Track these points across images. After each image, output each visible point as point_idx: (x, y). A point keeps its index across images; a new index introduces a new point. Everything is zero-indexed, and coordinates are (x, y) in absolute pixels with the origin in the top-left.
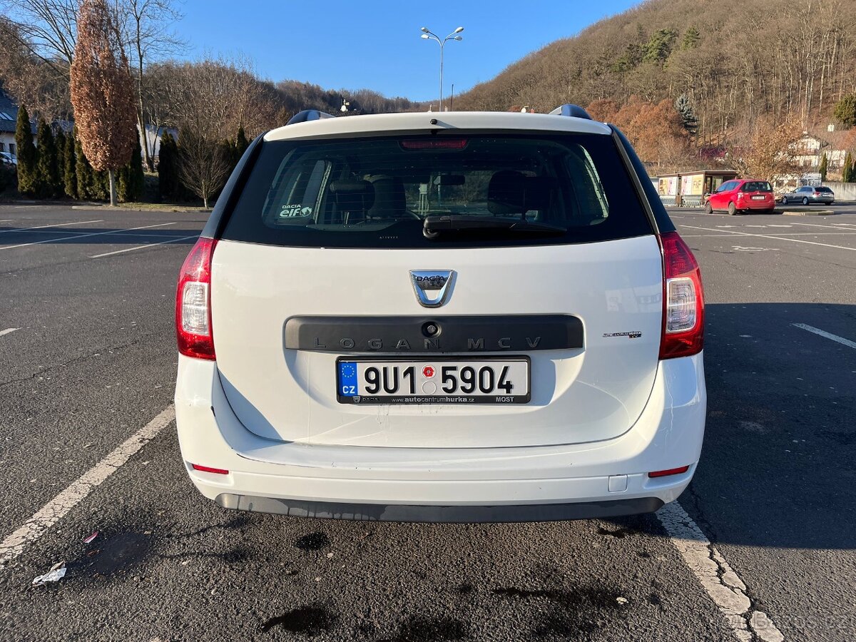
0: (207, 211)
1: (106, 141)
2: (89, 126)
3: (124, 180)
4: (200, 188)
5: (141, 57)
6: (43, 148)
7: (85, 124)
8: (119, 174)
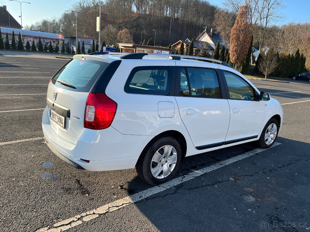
0: (265, 80)
1: (237, 53)
2: (233, 48)
3: (242, 66)
4: (265, 72)
5: (267, 23)
6: (221, 54)
7: (232, 47)
8: (241, 64)
